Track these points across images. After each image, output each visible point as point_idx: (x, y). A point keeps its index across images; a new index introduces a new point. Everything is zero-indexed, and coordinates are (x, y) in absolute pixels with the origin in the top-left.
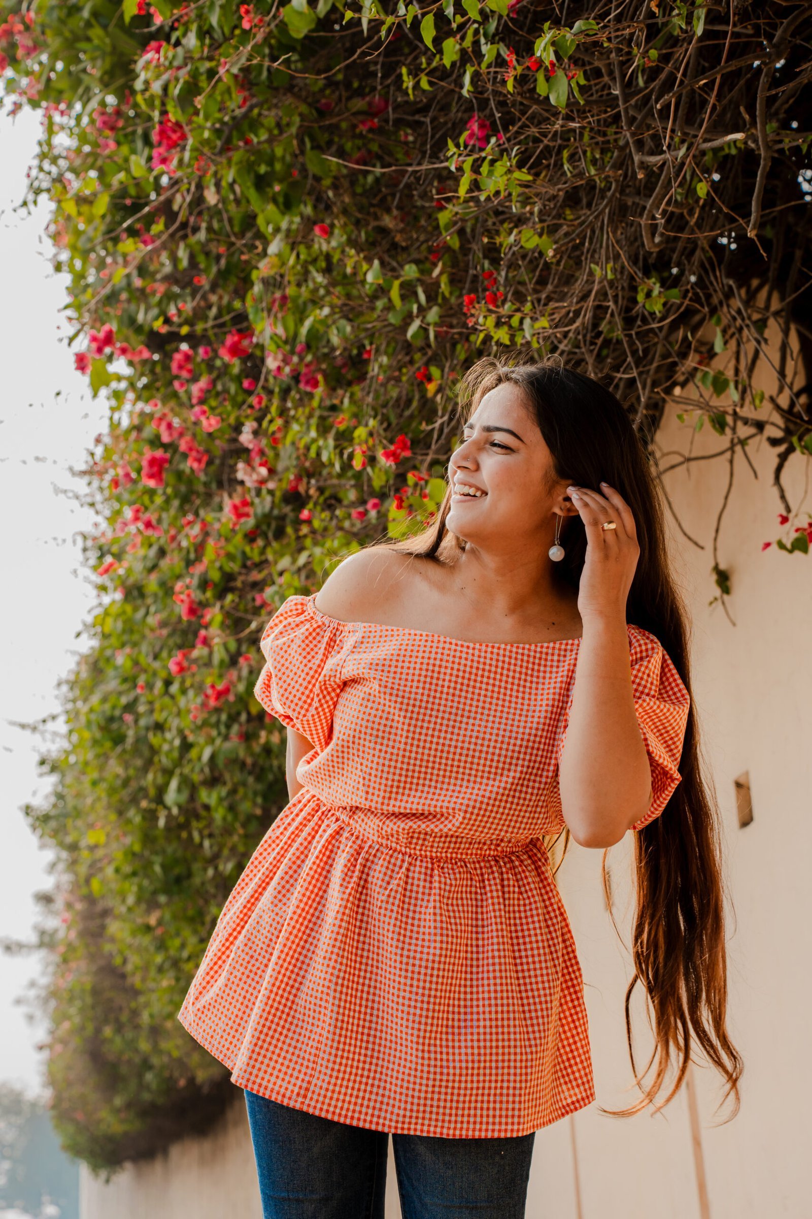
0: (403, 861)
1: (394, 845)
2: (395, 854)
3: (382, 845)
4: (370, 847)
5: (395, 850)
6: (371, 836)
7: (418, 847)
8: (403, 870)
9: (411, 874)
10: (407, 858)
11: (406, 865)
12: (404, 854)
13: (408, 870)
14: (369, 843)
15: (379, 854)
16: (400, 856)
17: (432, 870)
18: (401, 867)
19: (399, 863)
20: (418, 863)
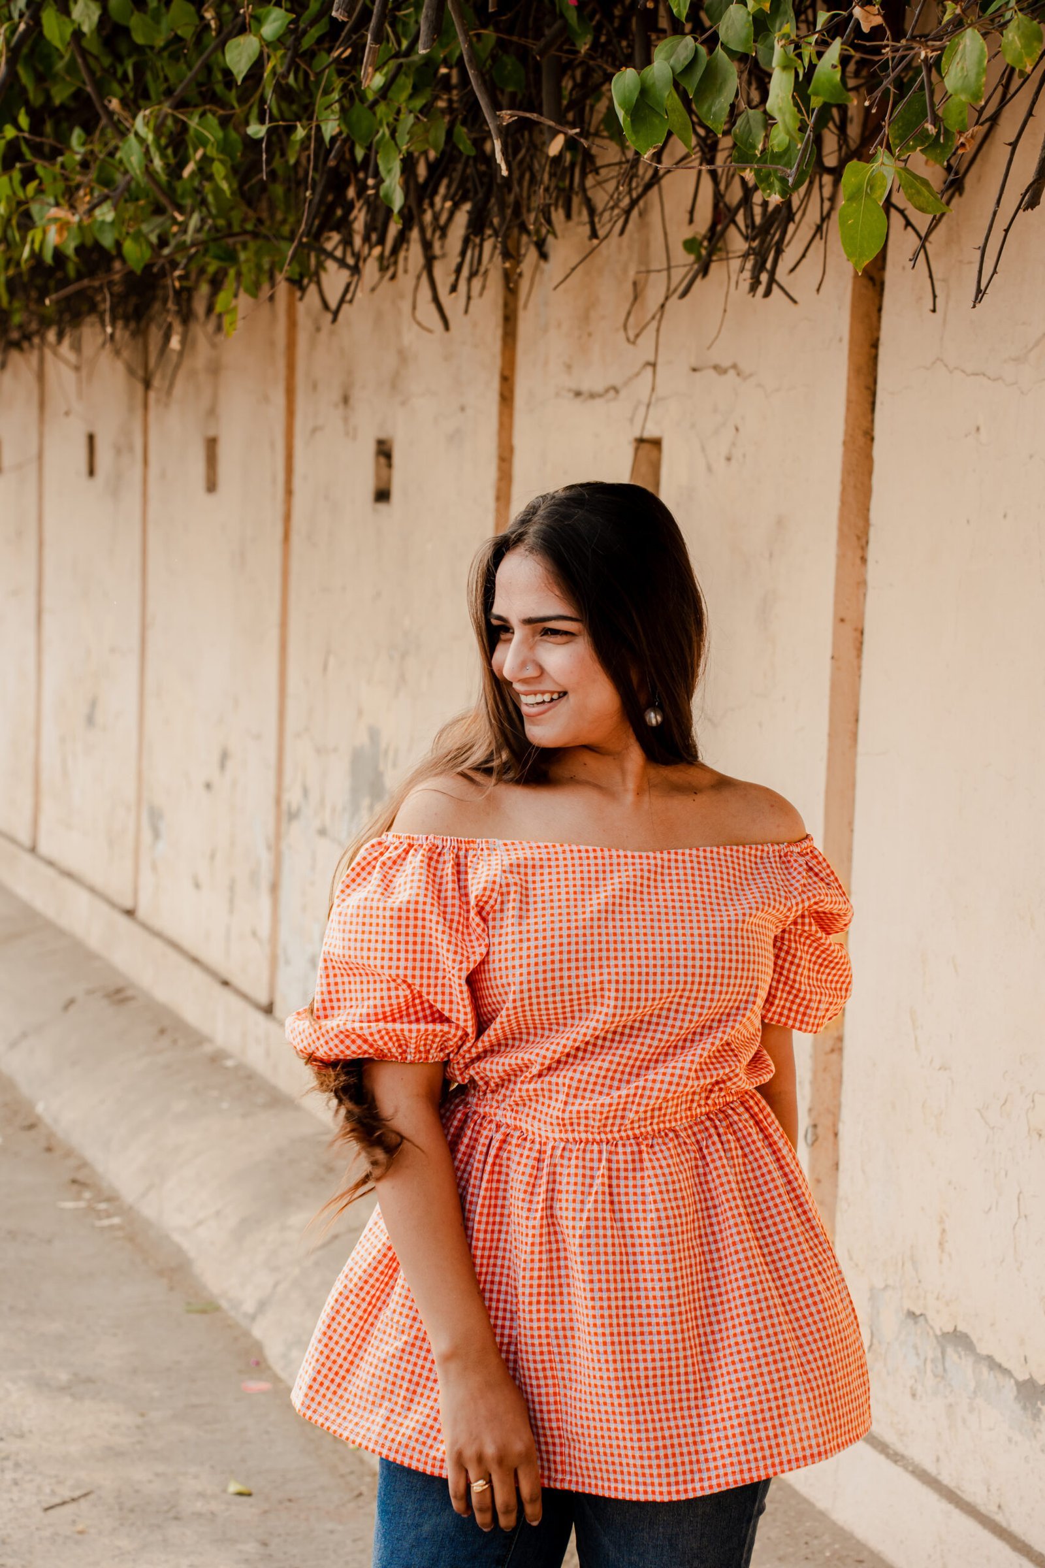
0: (600, 1152)
1: (583, 1136)
2: (589, 1147)
3: (567, 1141)
4: (553, 1148)
5: (587, 1142)
6: (550, 1135)
7: (616, 1129)
8: (604, 1163)
9: (614, 1166)
10: (604, 1146)
11: (604, 1156)
12: (600, 1142)
13: (609, 1161)
14: (551, 1144)
15: (566, 1154)
16: (596, 1147)
17: (640, 1152)
18: (600, 1160)
19: (596, 1156)
20: (620, 1149)
